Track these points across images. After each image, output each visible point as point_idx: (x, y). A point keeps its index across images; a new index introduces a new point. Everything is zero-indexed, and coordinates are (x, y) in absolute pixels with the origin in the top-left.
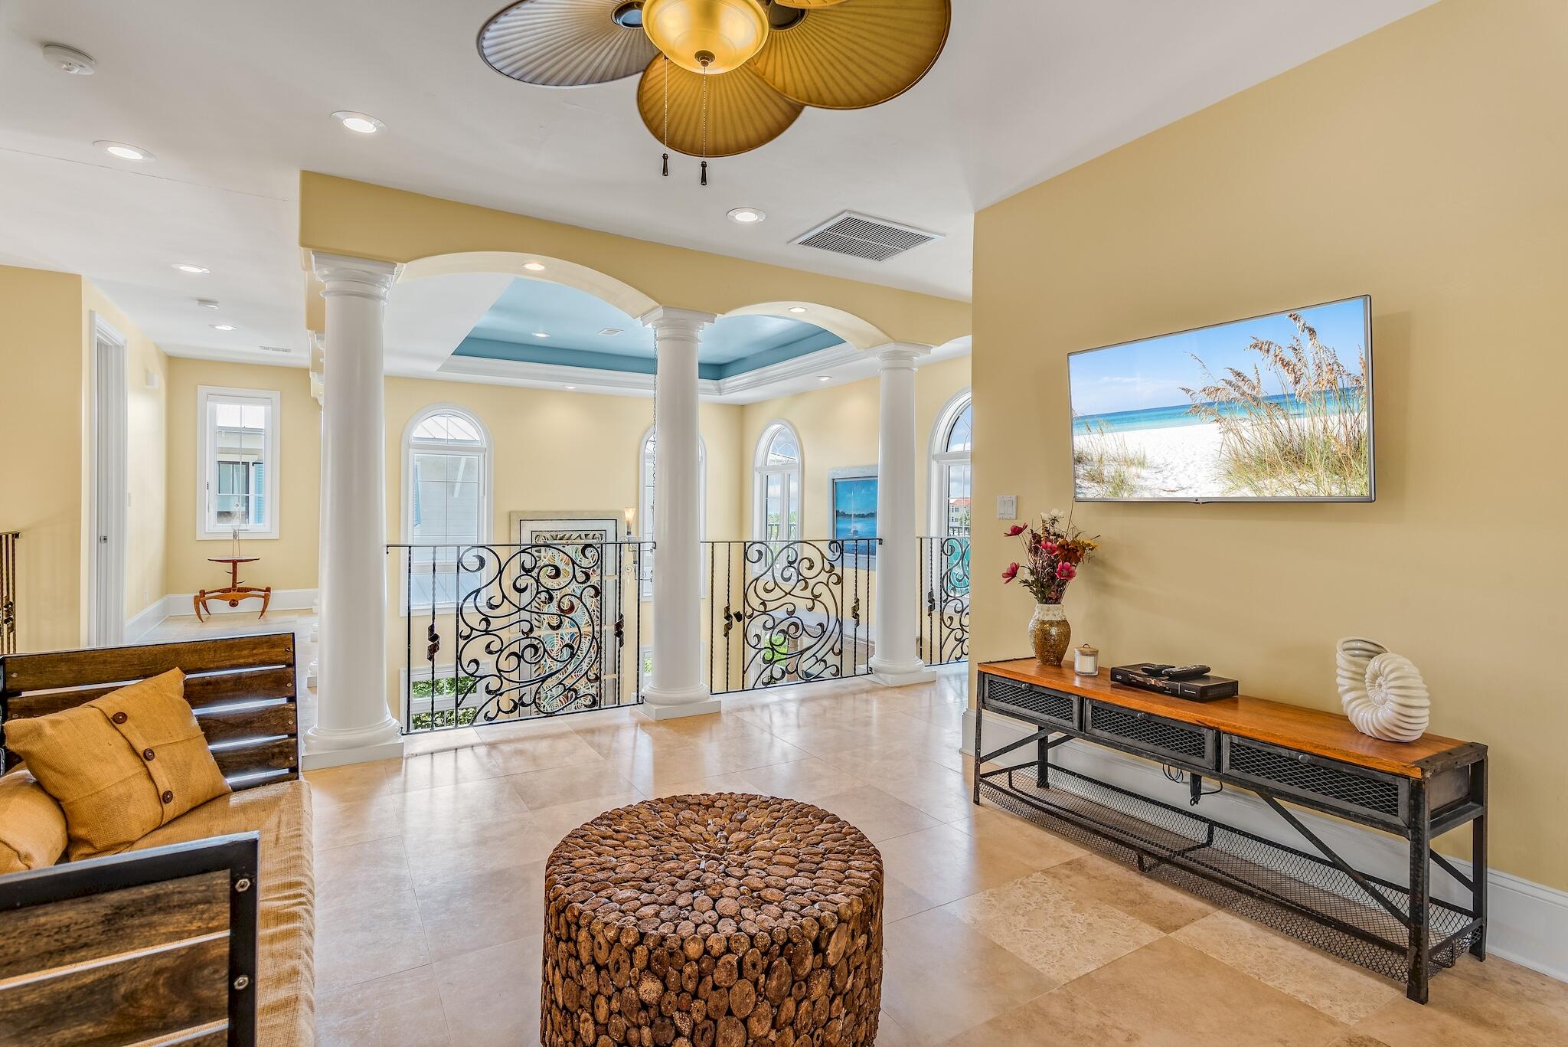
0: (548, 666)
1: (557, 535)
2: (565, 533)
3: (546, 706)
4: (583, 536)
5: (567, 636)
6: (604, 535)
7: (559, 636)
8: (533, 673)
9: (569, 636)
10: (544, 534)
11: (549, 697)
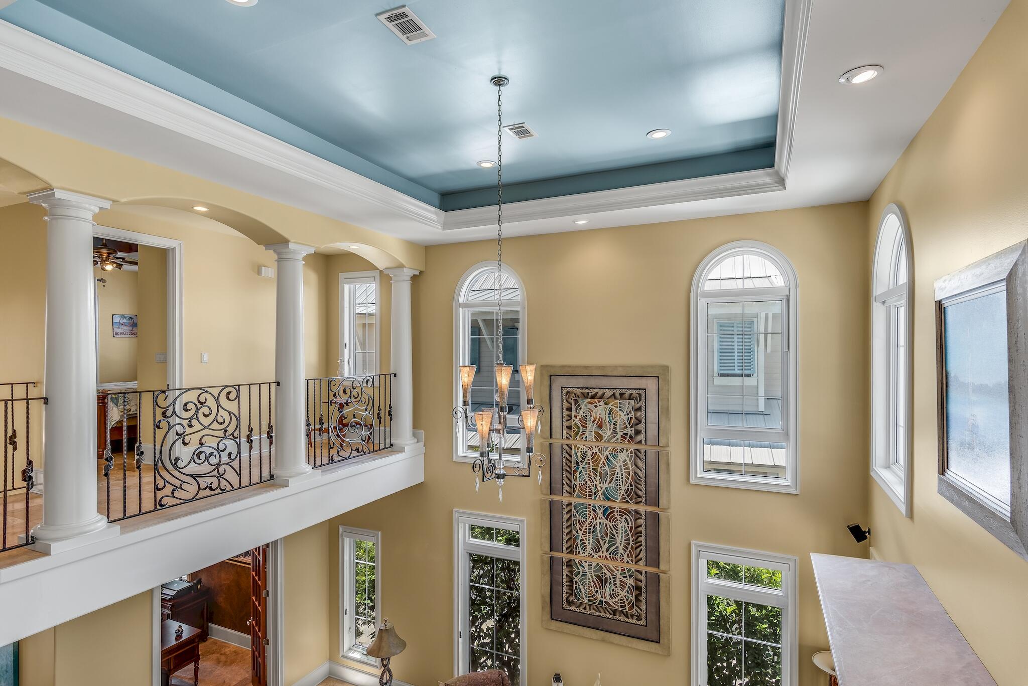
0: (580, 538)
1: (588, 393)
2: (596, 390)
3: (579, 582)
4: (618, 395)
5: (600, 509)
6: (643, 395)
7: (592, 508)
8: (564, 542)
9: (602, 510)
10: (575, 390)
11: (581, 573)
